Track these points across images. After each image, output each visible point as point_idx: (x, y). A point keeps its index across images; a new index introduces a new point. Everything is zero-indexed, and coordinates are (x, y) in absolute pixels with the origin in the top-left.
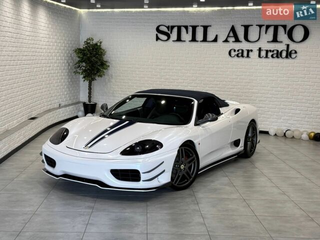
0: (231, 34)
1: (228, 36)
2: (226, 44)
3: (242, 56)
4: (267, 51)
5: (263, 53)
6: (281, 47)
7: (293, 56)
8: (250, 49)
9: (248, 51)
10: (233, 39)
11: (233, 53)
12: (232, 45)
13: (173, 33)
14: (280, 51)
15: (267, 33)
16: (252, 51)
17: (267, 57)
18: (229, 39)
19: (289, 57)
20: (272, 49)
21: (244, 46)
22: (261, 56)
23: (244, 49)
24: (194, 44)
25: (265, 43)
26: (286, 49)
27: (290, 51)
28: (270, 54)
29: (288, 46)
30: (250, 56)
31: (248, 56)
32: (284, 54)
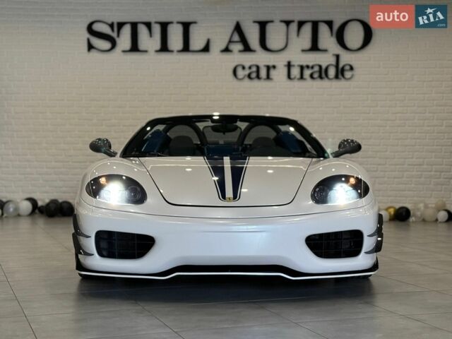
0: (236, 38)
1: (230, 42)
2: (226, 56)
3: (258, 77)
4: (302, 68)
5: (295, 72)
6: (325, 60)
7: (348, 74)
8: (271, 64)
9: (268, 68)
10: (240, 47)
11: (241, 73)
12: (238, 57)
13: (121, 36)
14: (324, 67)
15: (301, 35)
16: (274, 67)
17: (302, 77)
18: (232, 47)
19: (340, 76)
20: (311, 64)
21: (261, 58)
22: (292, 77)
23: (261, 65)
24: (164, 56)
25: (298, 53)
26: (334, 63)
27: (341, 65)
28: (307, 73)
29: (338, 57)
30: (271, 77)
31: (268, 77)
32: (332, 72)
